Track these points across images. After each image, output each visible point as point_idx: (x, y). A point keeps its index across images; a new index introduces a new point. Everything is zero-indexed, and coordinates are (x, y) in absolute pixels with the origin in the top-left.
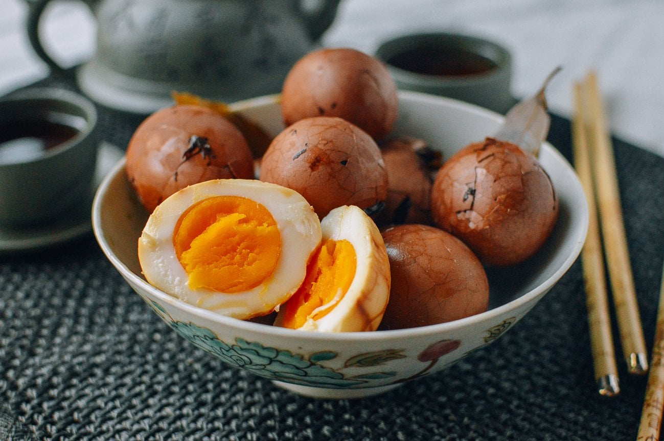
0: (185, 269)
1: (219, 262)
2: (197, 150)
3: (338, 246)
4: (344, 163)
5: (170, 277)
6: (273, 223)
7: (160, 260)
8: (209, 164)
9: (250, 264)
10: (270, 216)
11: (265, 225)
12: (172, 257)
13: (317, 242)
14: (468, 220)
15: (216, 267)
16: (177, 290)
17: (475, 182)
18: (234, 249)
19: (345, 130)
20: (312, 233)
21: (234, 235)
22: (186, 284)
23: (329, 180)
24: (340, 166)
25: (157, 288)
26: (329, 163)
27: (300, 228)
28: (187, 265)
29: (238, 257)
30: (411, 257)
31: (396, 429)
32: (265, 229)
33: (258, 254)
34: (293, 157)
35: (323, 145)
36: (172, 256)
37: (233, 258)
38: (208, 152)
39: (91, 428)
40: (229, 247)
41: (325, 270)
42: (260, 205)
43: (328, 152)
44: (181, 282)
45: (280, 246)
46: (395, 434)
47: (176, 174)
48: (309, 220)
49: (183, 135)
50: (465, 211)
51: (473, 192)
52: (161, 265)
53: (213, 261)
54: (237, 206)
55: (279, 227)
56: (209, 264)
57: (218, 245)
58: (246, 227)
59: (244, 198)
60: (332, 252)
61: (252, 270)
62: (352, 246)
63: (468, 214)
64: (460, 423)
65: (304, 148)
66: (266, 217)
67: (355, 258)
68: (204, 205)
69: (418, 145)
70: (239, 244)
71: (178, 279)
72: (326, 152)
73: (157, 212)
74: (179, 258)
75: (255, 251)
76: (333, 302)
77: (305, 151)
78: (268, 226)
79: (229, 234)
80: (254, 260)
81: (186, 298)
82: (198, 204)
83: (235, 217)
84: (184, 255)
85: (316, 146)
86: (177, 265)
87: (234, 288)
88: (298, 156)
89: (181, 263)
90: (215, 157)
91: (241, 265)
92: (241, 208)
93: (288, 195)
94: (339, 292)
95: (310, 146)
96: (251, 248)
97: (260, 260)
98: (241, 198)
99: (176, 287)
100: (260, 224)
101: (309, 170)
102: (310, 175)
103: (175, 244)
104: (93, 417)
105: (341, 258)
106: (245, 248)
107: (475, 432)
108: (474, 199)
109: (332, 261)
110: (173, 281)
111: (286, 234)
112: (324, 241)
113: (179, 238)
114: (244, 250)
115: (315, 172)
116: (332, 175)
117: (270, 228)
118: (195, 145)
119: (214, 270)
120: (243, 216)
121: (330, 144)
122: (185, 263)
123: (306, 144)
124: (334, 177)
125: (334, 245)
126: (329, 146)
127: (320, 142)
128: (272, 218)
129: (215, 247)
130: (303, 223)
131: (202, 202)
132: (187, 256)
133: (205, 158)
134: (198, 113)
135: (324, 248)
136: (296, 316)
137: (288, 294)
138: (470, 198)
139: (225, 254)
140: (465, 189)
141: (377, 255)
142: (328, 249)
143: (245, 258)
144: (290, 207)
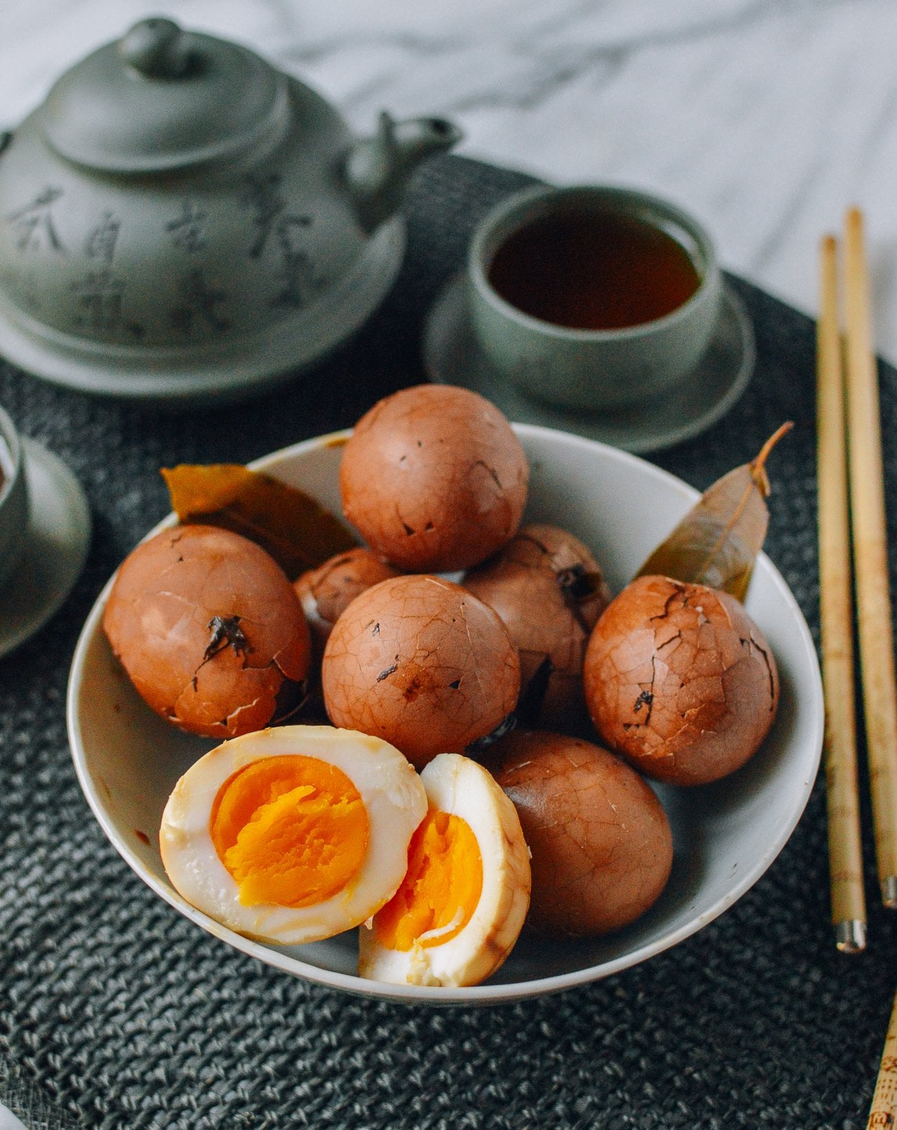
0: (232, 874)
1: (280, 862)
2: (225, 641)
3: (452, 825)
4: (455, 685)
5: (212, 890)
6: (356, 797)
7: (194, 863)
8: (245, 666)
9: (325, 862)
10: (351, 785)
11: (345, 800)
12: (211, 857)
13: (421, 815)
14: (643, 740)
15: (278, 871)
16: (223, 909)
17: (652, 683)
18: (301, 840)
19: (454, 621)
20: (413, 805)
21: (300, 818)
22: (237, 898)
23: (434, 713)
24: (451, 689)
25: (197, 909)
26: (433, 688)
27: (396, 799)
28: (235, 869)
29: (307, 852)
30: (558, 825)
31: (538, 1017)
32: (345, 807)
33: (336, 845)
34: (377, 676)
35: (422, 659)
36: (211, 856)
37: (300, 855)
38: (243, 644)
40: (294, 838)
41: (435, 861)
42: (335, 769)
43: (432, 670)
44: (229, 895)
45: (367, 829)
46: (538, 1024)
47: (195, 680)
48: (407, 786)
49: (200, 614)
50: (638, 726)
51: (649, 699)
52: (196, 871)
53: (272, 862)
54: (302, 770)
55: (364, 799)
56: (266, 867)
57: (279, 836)
58: (317, 808)
59: (311, 758)
60: (443, 830)
61: (329, 871)
62: (475, 839)
63: (640, 731)
64: (631, 1003)
65: (393, 663)
66: (344, 787)
67: (480, 859)
68: (251, 772)
70: (307, 831)
71: (223, 892)
72: (427, 671)
73: (183, 787)
74: (223, 860)
75: (334, 840)
76: (450, 927)
77: (396, 668)
78: (348, 803)
79: (292, 818)
80: (332, 855)
81: (238, 919)
82: (242, 770)
83: (303, 791)
84: (229, 853)
85: (412, 661)
86: (220, 870)
87: (306, 900)
88: (385, 676)
89: (226, 867)
90: (252, 651)
91: (313, 863)
92: (307, 774)
93: (375, 748)
94: (459, 914)
95: (403, 660)
96: (325, 836)
97: (340, 854)
98: (305, 758)
99: (222, 904)
100: (336, 801)
101: (404, 700)
102: (405, 707)
103: (214, 837)
104: (89, 1010)
105: (458, 848)
106: (316, 838)
108: (650, 709)
109: (446, 847)
110: (217, 893)
111: (377, 812)
112: (432, 810)
113: (218, 827)
114: (315, 841)
115: (413, 703)
116: (437, 706)
117: (352, 804)
118: (221, 634)
119: (274, 876)
120: (309, 790)
121: (433, 657)
122: (233, 866)
123: (397, 657)
124: (442, 709)
125: (447, 817)
126: (432, 660)
127: (418, 654)
128: (354, 787)
129: (273, 841)
130: (400, 789)
131: (248, 767)
132: (234, 855)
133: (238, 655)
134: (218, 559)
135: (432, 829)
136: (397, 934)
137: (382, 899)
138: (645, 707)
139: (287, 848)
140: (637, 692)
141: (512, 861)
142: (437, 827)
143: (317, 852)
144: (379, 767)
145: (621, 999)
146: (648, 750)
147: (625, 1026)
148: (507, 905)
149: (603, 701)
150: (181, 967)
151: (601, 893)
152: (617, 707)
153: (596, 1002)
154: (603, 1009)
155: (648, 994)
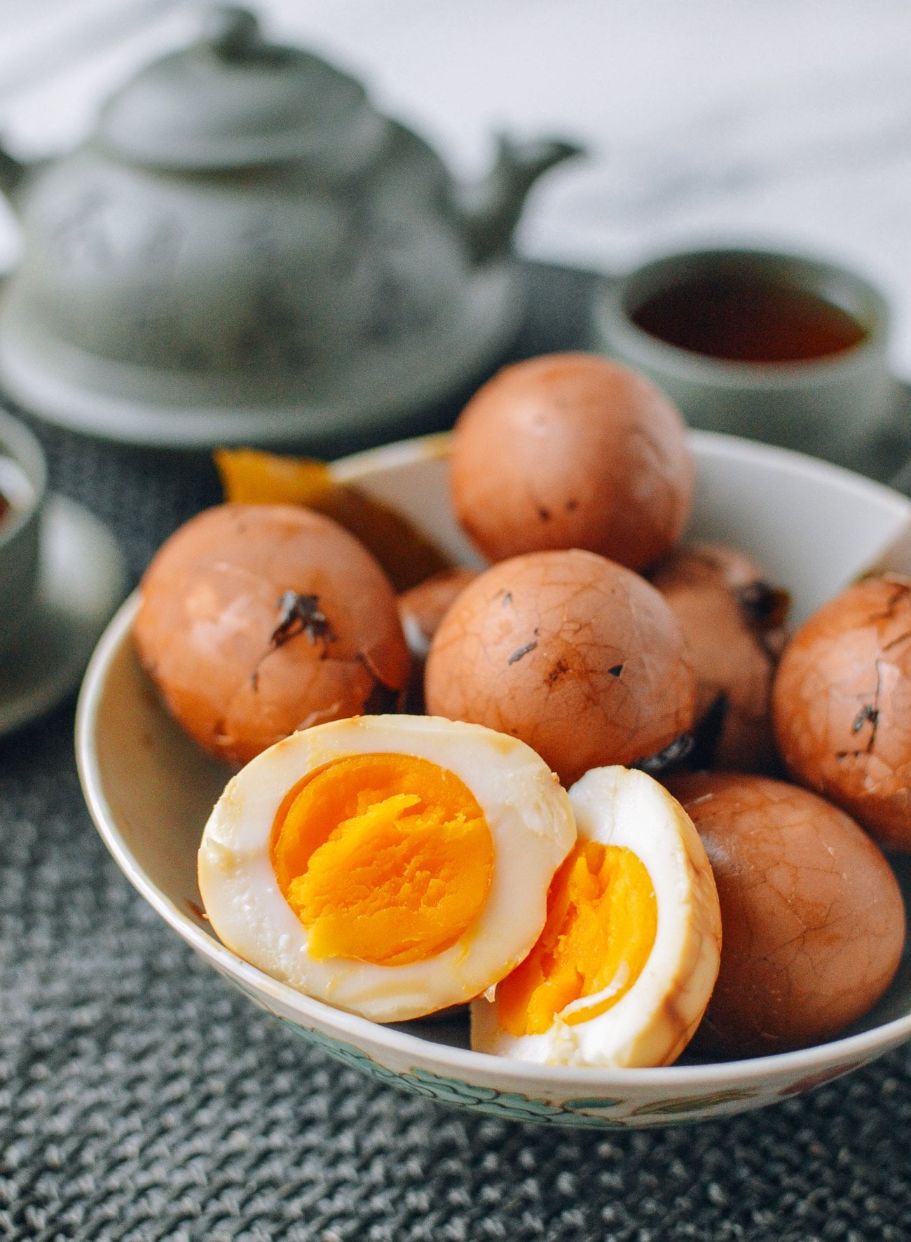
0: (298, 914)
1: (368, 900)
2: (298, 625)
3: (610, 858)
4: (616, 670)
5: (269, 935)
6: (476, 814)
7: (245, 897)
8: (324, 656)
9: (432, 902)
10: (470, 797)
11: (461, 817)
12: (270, 890)
13: (566, 848)
14: (863, 773)
15: (363, 912)
16: (283, 963)
17: (877, 693)
18: (398, 871)
19: (613, 591)
20: (556, 831)
21: (397, 840)
22: (303, 948)
23: (586, 708)
24: (611, 676)
25: (244, 960)
26: (586, 673)
27: (532, 821)
28: (303, 907)
29: (406, 888)
30: (755, 871)
31: (706, 1177)
32: (460, 826)
33: (447, 880)
34: (509, 657)
35: (571, 634)
36: (270, 888)
37: (396, 890)
38: (322, 629)
39: (87, 1183)
40: (388, 866)
41: (584, 909)
42: (449, 774)
43: (584, 650)
44: (292, 944)
45: (491, 861)
46: (705, 1189)
47: (256, 678)
48: (549, 804)
49: (265, 590)
50: (856, 754)
51: (872, 716)
52: (247, 908)
53: (358, 898)
54: (401, 775)
55: (488, 818)
56: (347, 905)
57: (367, 863)
58: (422, 825)
59: (415, 759)
60: (596, 867)
61: (437, 916)
62: (645, 869)
63: (861, 761)
64: (832, 1163)
65: (532, 638)
66: (462, 800)
67: (652, 895)
68: (330, 774)
69: (739, 573)
70: (407, 859)
71: (283, 939)
72: (579, 649)
73: (234, 791)
74: (286, 894)
75: (444, 873)
76: (609, 992)
77: (533, 647)
78: (466, 821)
79: (386, 839)
80: (441, 894)
81: (304, 978)
82: (318, 772)
83: (401, 801)
84: (295, 885)
85: (557, 636)
86: (280, 908)
87: (402, 956)
88: (519, 657)
89: (289, 904)
90: (335, 639)
91: (415, 904)
92: (409, 781)
93: (506, 749)
94: (622, 971)
95: (544, 636)
96: (433, 867)
97: (451, 893)
98: (407, 757)
99: (282, 956)
100: (450, 817)
101: (545, 689)
102: (547, 699)
103: (274, 861)
104: (88, 1156)
105: (619, 888)
106: (421, 868)
107: (865, 1182)
108: (875, 728)
109: (599, 891)
110: (276, 941)
111: (504, 835)
112: (581, 843)
113: (283, 848)
114: (418, 873)
115: (557, 693)
116: (591, 699)
117: (471, 825)
118: (294, 615)
119: (359, 918)
120: (413, 800)
121: (586, 631)
122: (299, 903)
123: (536, 631)
124: (596, 703)
125: (602, 852)
126: (584, 636)
127: (565, 628)
128: (475, 800)
129: (358, 869)
130: (538, 808)
131: (327, 767)
132: (303, 887)
133: (316, 643)
134: (291, 531)
135: (581, 864)
136: (529, 1010)
137: (510, 962)
138: (868, 726)
139: (380, 880)
140: (856, 709)
141: (699, 895)
142: (589, 864)
143: (421, 888)
144: (511, 775)
145: (816, 1158)
146: (871, 786)
147: (824, 1192)
148: (693, 954)
149: (807, 727)
150: (216, 1106)
151: (814, 968)
152: (827, 732)
153: (783, 1160)
154: (793, 1170)
155: (854, 1150)
